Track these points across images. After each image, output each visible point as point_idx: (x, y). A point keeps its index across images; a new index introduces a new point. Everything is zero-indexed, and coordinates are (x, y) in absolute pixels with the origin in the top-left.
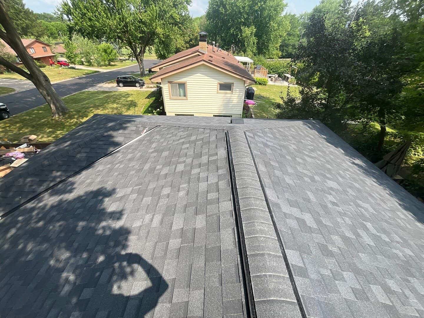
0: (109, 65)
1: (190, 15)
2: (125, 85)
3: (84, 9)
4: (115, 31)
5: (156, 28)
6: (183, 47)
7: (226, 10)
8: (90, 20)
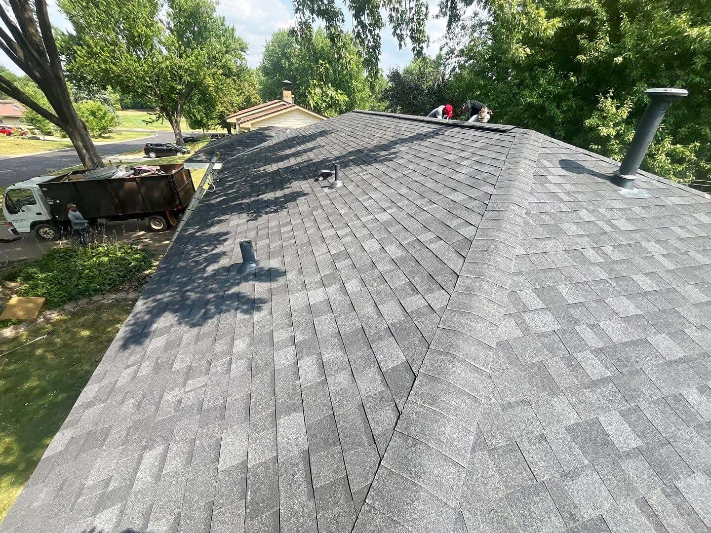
0: (100, 136)
1: (249, 65)
2: (159, 154)
3: (96, 47)
4: (143, 79)
5: (204, 78)
6: (230, 111)
7: (291, 63)
8: (105, 62)
